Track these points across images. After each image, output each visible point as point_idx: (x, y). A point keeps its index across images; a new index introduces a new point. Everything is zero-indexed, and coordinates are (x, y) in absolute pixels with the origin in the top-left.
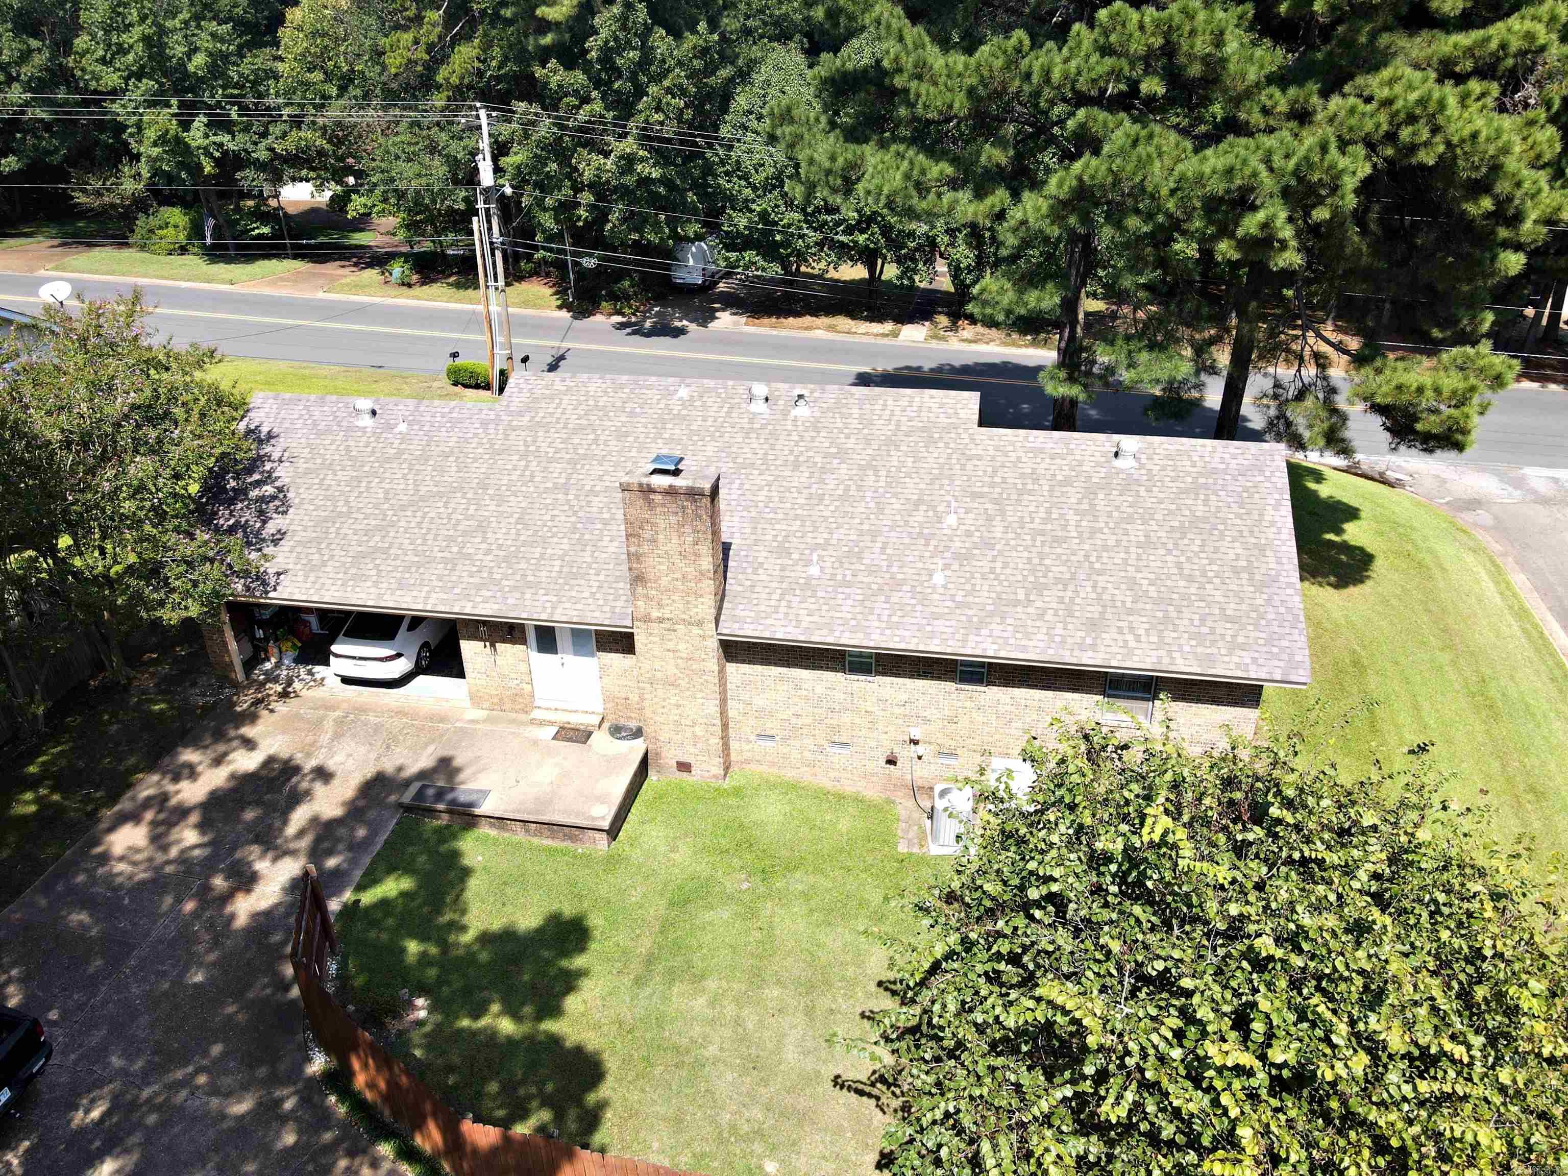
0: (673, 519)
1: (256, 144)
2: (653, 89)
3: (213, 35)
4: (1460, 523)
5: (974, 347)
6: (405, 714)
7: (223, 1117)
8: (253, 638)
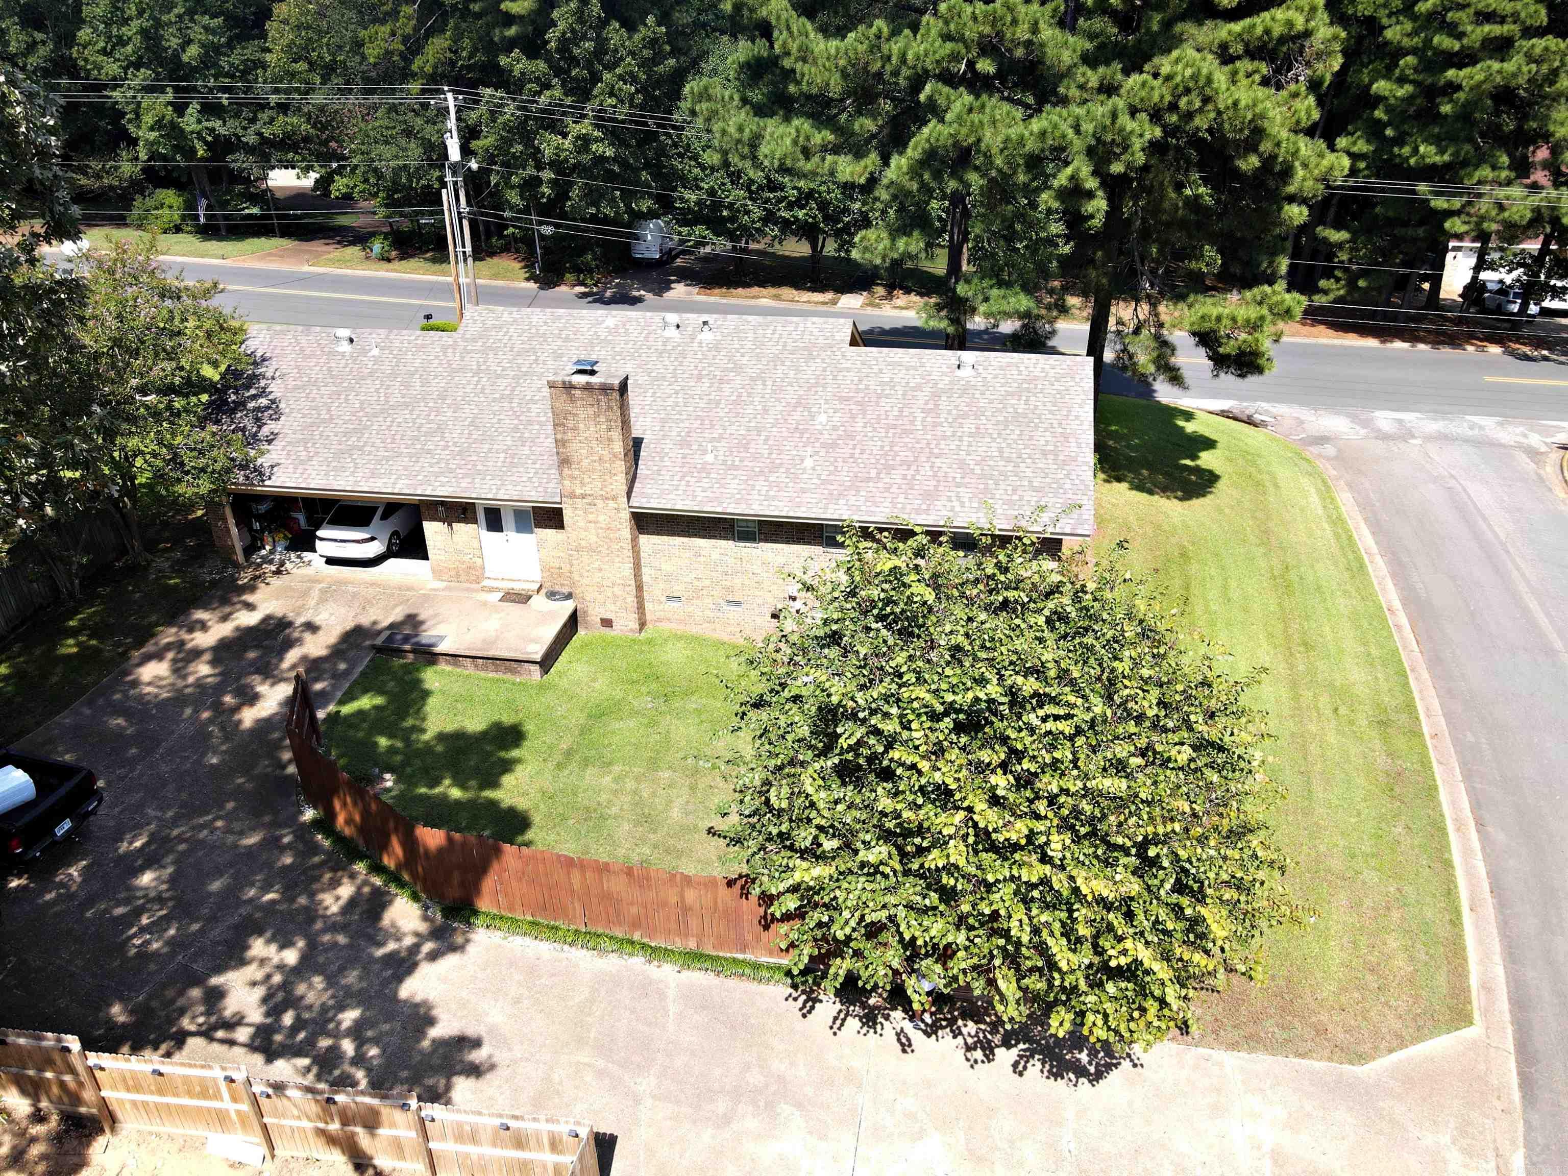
0: (591, 411)
1: (245, 128)
2: (607, 76)
3: (206, 28)
4: (1307, 455)
5: (905, 313)
6: (379, 586)
7: (237, 846)
8: (251, 529)
